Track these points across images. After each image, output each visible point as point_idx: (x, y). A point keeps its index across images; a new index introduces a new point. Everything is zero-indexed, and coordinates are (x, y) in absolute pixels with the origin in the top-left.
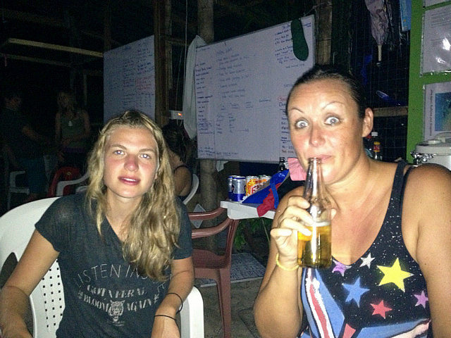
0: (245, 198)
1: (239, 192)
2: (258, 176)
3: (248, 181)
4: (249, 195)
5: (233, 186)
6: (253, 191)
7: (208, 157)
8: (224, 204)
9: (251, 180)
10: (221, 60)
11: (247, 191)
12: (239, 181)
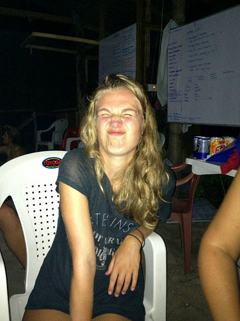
0: (208, 157)
1: (203, 151)
2: (221, 137)
3: (212, 141)
4: (213, 154)
5: (198, 146)
6: (216, 150)
7: (176, 121)
8: (189, 161)
9: (215, 141)
10: (190, 39)
11: (211, 150)
12: (204, 141)
